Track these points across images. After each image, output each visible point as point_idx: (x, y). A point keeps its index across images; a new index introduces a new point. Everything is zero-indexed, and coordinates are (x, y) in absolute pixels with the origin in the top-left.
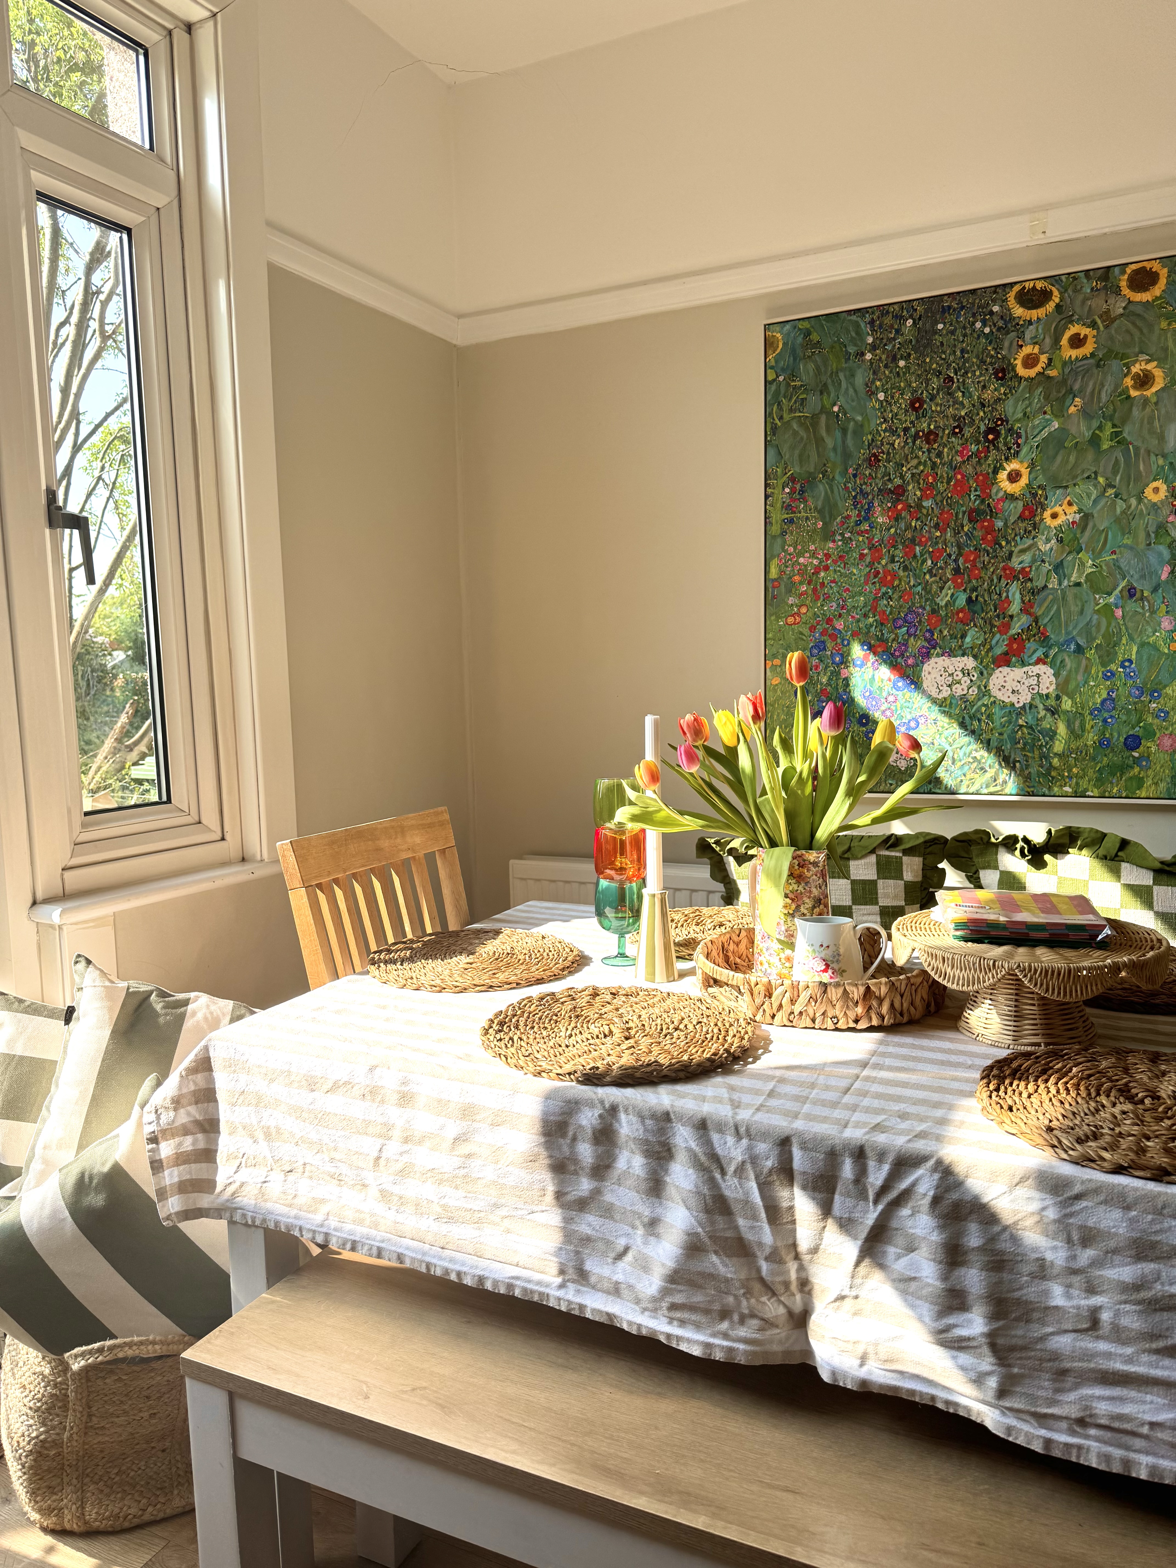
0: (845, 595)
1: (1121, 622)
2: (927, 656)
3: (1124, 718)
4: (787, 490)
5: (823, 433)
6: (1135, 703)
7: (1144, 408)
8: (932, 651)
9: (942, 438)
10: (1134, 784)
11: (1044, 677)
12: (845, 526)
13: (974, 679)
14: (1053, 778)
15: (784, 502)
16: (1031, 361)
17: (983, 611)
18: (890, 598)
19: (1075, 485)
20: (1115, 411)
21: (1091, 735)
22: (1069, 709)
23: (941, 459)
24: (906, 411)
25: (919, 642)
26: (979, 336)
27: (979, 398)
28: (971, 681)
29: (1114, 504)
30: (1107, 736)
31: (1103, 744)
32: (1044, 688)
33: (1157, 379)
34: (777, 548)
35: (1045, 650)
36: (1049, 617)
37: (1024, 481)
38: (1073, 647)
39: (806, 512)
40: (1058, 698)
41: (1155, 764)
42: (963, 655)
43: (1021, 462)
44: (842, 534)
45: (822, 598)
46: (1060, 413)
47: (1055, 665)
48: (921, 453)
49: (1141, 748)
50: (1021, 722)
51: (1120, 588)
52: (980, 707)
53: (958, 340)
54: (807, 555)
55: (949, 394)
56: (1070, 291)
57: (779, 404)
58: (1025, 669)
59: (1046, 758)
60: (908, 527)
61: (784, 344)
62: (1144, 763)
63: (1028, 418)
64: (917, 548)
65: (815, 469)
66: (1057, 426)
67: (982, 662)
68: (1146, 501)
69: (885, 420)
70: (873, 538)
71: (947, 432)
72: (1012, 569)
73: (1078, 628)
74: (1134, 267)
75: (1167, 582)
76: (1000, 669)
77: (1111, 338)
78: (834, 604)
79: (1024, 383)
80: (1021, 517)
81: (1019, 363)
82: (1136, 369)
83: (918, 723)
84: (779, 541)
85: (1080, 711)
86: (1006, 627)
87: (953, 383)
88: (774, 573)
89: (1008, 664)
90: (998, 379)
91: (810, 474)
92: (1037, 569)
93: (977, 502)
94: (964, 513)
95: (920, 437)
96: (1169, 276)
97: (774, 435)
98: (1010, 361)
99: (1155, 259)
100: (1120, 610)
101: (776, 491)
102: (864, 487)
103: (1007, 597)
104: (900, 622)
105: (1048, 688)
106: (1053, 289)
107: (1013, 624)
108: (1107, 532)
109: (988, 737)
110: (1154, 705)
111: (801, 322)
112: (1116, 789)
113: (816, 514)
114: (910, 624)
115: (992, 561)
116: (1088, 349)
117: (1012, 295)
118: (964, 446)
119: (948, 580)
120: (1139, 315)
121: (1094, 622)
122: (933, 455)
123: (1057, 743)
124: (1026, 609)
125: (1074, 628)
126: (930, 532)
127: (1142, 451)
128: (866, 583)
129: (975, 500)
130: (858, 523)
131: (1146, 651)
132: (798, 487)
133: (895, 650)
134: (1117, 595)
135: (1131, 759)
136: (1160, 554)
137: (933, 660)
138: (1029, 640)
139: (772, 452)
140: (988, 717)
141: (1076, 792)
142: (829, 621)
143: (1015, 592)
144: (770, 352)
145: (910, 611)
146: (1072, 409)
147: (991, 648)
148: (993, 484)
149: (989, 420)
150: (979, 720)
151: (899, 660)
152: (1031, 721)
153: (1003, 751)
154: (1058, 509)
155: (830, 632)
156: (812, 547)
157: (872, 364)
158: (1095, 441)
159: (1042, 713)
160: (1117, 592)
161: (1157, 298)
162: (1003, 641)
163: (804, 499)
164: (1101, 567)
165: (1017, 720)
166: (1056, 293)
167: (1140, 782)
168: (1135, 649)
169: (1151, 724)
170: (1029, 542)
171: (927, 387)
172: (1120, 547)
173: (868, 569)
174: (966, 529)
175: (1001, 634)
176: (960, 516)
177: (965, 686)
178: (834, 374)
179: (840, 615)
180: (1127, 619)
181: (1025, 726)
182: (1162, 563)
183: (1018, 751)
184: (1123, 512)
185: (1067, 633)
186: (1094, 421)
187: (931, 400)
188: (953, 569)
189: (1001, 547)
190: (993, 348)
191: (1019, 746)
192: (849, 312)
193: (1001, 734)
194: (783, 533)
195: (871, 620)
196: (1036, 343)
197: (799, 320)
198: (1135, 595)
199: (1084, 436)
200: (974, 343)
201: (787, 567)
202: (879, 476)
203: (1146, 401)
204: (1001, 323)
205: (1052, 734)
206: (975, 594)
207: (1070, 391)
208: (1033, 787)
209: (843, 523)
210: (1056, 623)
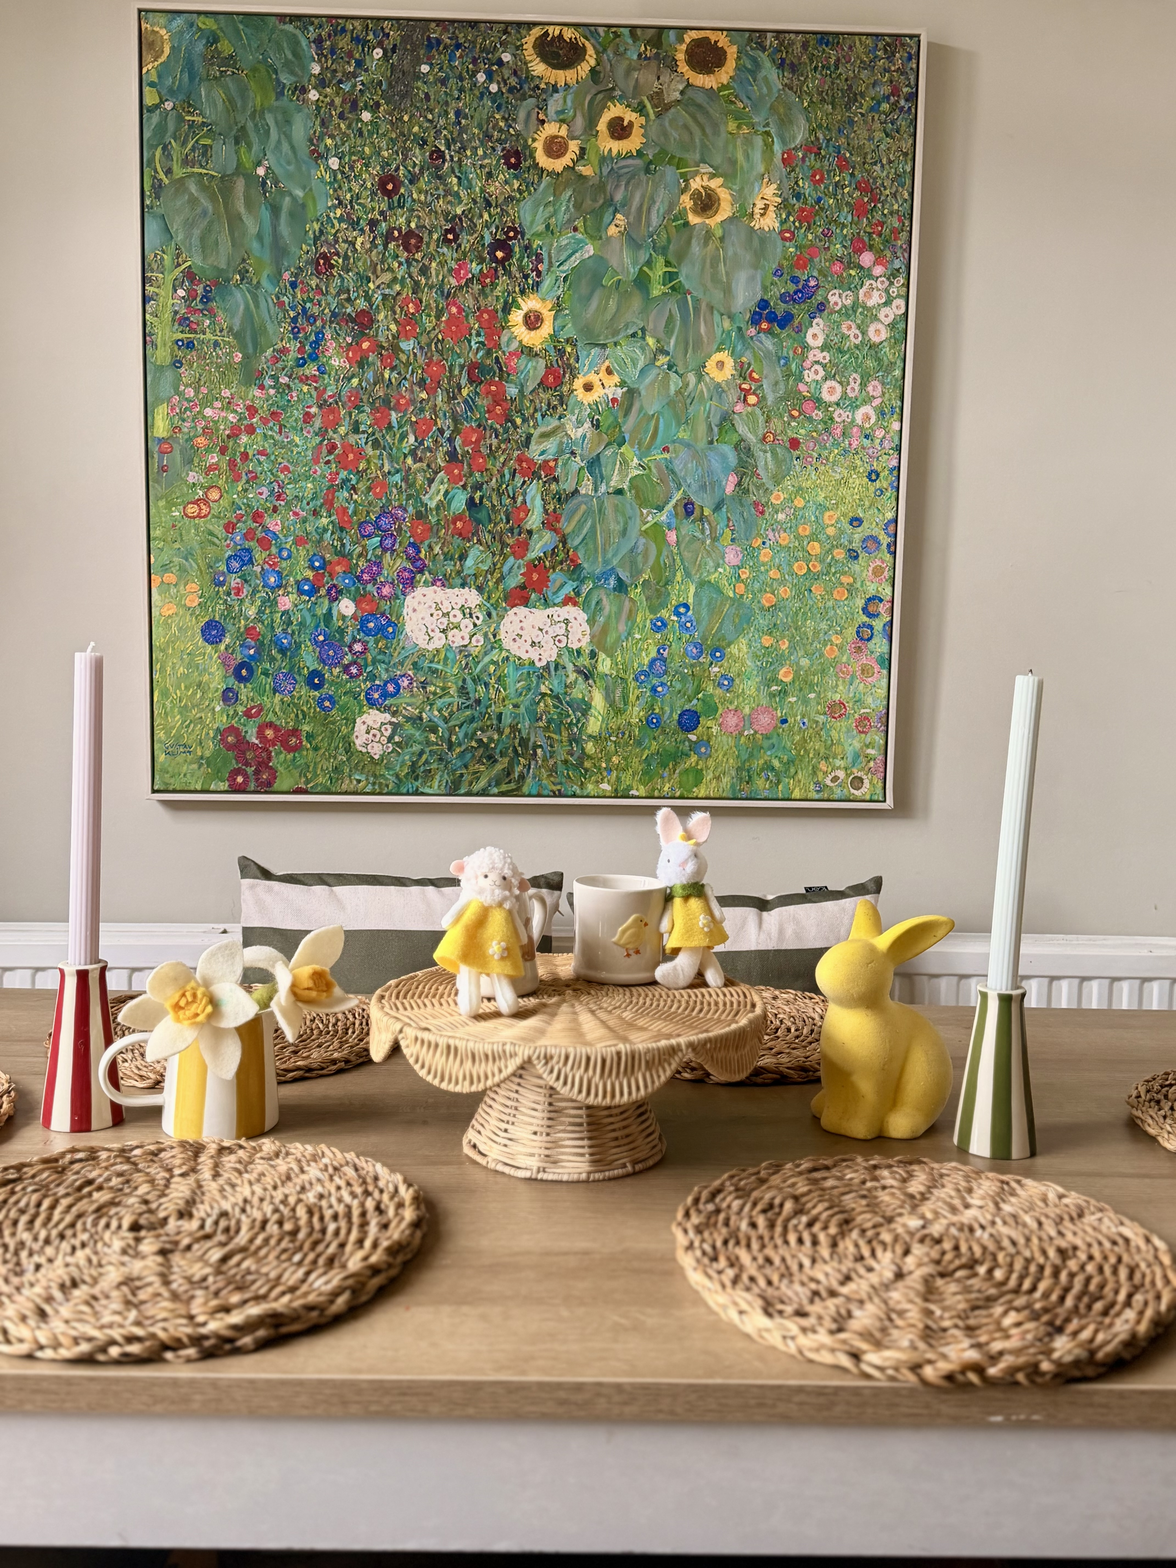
0: (282, 476)
1: (675, 551)
2: (410, 583)
3: (678, 686)
4: (181, 293)
5: (241, 208)
6: (692, 666)
7: (706, 244)
8: (418, 576)
9: (428, 244)
10: (691, 778)
11: (574, 624)
12: (279, 365)
13: (478, 622)
14: (586, 770)
15: (176, 313)
16: (555, 148)
17: (490, 521)
18: (354, 488)
19: (616, 344)
20: (669, 240)
21: (636, 709)
22: (608, 672)
23: (427, 279)
24: (373, 194)
25: (399, 561)
26: (482, 95)
27: (482, 191)
28: (475, 625)
29: (667, 377)
30: (657, 711)
31: (652, 722)
32: (575, 640)
33: (723, 204)
34: (165, 387)
35: (575, 584)
36: (581, 537)
37: (547, 329)
38: (612, 582)
39: (214, 332)
40: (593, 655)
41: (716, 751)
42: (463, 586)
43: (543, 300)
44: (275, 378)
45: (244, 478)
46: (596, 233)
47: (589, 607)
48: (396, 265)
49: (700, 728)
50: (543, 689)
51: (673, 502)
52: (486, 666)
53: (451, 95)
54: (218, 404)
55: (439, 177)
56: (610, 52)
57: (165, 148)
58: (550, 611)
59: (577, 743)
60: (378, 380)
61: (173, 48)
62: (703, 750)
63: (552, 233)
64: (393, 413)
65: (228, 264)
66: (592, 253)
67: (489, 598)
68: (707, 379)
69: (340, 203)
70: (325, 390)
71: (435, 236)
72: (530, 461)
73: (620, 556)
74: (694, 35)
75: (733, 498)
76: (515, 609)
77: (665, 134)
78: (265, 490)
79: (546, 180)
80: (543, 384)
81: (539, 146)
82: (696, 184)
83: (398, 687)
84: (169, 375)
85: (622, 675)
86: (522, 548)
87: (444, 161)
88: (161, 429)
89: (525, 602)
90: (510, 166)
91: (220, 271)
92: (565, 464)
93: (481, 354)
94: (462, 367)
95: (396, 239)
96: (739, 58)
97: (158, 197)
98: (526, 141)
99: (722, 30)
100: (674, 532)
101: (162, 292)
102: (308, 305)
103: (524, 502)
104: (370, 529)
105: (579, 640)
106: (587, 44)
107: (532, 543)
108: (658, 419)
109: (498, 710)
110: (716, 669)
111: (202, 18)
112: (668, 785)
113: (231, 339)
114: (386, 534)
115: (503, 446)
116: (633, 143)
117: (530, 40)
118: (461, 261)
119: (440, 469)
120: (699, 106)
121: (641, 548)
122: (414, 271)
123: (592, 719)
124: (550, 522)
125: (614, 555)
126: (412, 392)
127: (703, 306)
128: (316, 461)
129: (478, 349)
130: (301, 363)
131: (706, 594)
132: (200, 290)
133: (362, 572)
134: (670, 511)
135: (687, 743)
136: (724, 457)
137: (420, 591)
138: (554, 568)
139: (152, 226)
140: (499, 680)
141: (616, 790)
142: (257, 517)
143: (534, 495)
144: (147, 57)
145: (384, 513)
146: (612, 231)
147: (502, 578)
148: (503, 328)
149: (497, 228)
150: (486, 685)
151: (369, 587)
152: (558, 689)
153: (520, 732)
154: (593, 378)
155: (259, 534)
156: (226, 393)
157: (318, 108)
158: (642, 282)
159: (573, 676)
160: (669, 507)
161: (723, 87)
162: (519, 567)
163: (211, 311)
164: (650, 468)
165: (538, 685)
166: (590, 51)
167: (698, 776)
168: (692, 589)
169: (712, 695)
170: (554, 423)
171: (405, 160)
172: (674, 442)
173: (318, 439)
174: (465, 392)
175: (516, 558)
176: (456, 372)
177: (466, 632)
178: (257, 114)
179: (275, 510)
180: (683, 546)
181: (550, 696)
182: (726, 470)
183: (540, 732)
184: (679, 392)
185: (606, 562)
186: (642, 252)
187: (411, 182)
188: (447, 453)
189: (516, 427)
190: (503, 118)
191: (541, 724)
192: (282, 17)
193: (516, 706)
194: (177, 364)
195: (325, 521)
196: (563, 121)
197: (199, 13)
198: (693, 513)
199: (628, 272)
200: (475, 105)
201: (184, 420)
202: (333, 291)
203: (709, 234)
204: (513, 81)
205: (585, 708)
206: (478, 494)
207: (609, 202)
208: (560, 783)
209: (276, 360)
210: (591, 546)
